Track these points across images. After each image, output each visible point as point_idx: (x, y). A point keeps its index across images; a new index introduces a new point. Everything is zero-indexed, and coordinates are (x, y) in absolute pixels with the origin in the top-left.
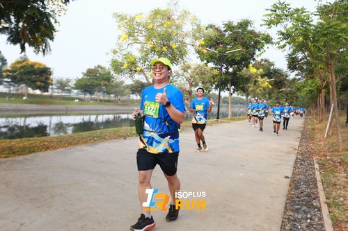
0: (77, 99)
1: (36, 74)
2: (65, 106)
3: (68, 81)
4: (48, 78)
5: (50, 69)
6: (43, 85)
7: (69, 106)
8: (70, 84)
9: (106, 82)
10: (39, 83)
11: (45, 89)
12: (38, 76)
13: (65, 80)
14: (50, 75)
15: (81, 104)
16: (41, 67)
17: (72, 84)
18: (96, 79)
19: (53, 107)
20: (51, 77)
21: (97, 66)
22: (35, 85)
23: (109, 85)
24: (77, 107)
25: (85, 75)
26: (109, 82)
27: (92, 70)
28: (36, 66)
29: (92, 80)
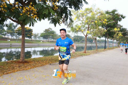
0: (42, 41)
1: (27, 32)
2: (38, 44)
3: (38, 34)
4: (31, 33)
5: (32, 29)
6: (30, 36)
7: (39, 44)
8: (38, 35)
9: (53, 34)
10: (28, 35)
11: (30, 37)
12: (28, 32)
13: (37, 34)
14: (32, 32)
15: (43, 43)
16: (29, 29)
17: (39, 35)
18: (49, 33)
19: (33, 44)
20: (33, 33)
21: (49, 28)
22: (27, 36)
23: (54, 35)
24: (42, 44)
25: (44, 32)
26: (54, 34)
27: (47, 30)
28: (27, 29)
29: (47, 34)
